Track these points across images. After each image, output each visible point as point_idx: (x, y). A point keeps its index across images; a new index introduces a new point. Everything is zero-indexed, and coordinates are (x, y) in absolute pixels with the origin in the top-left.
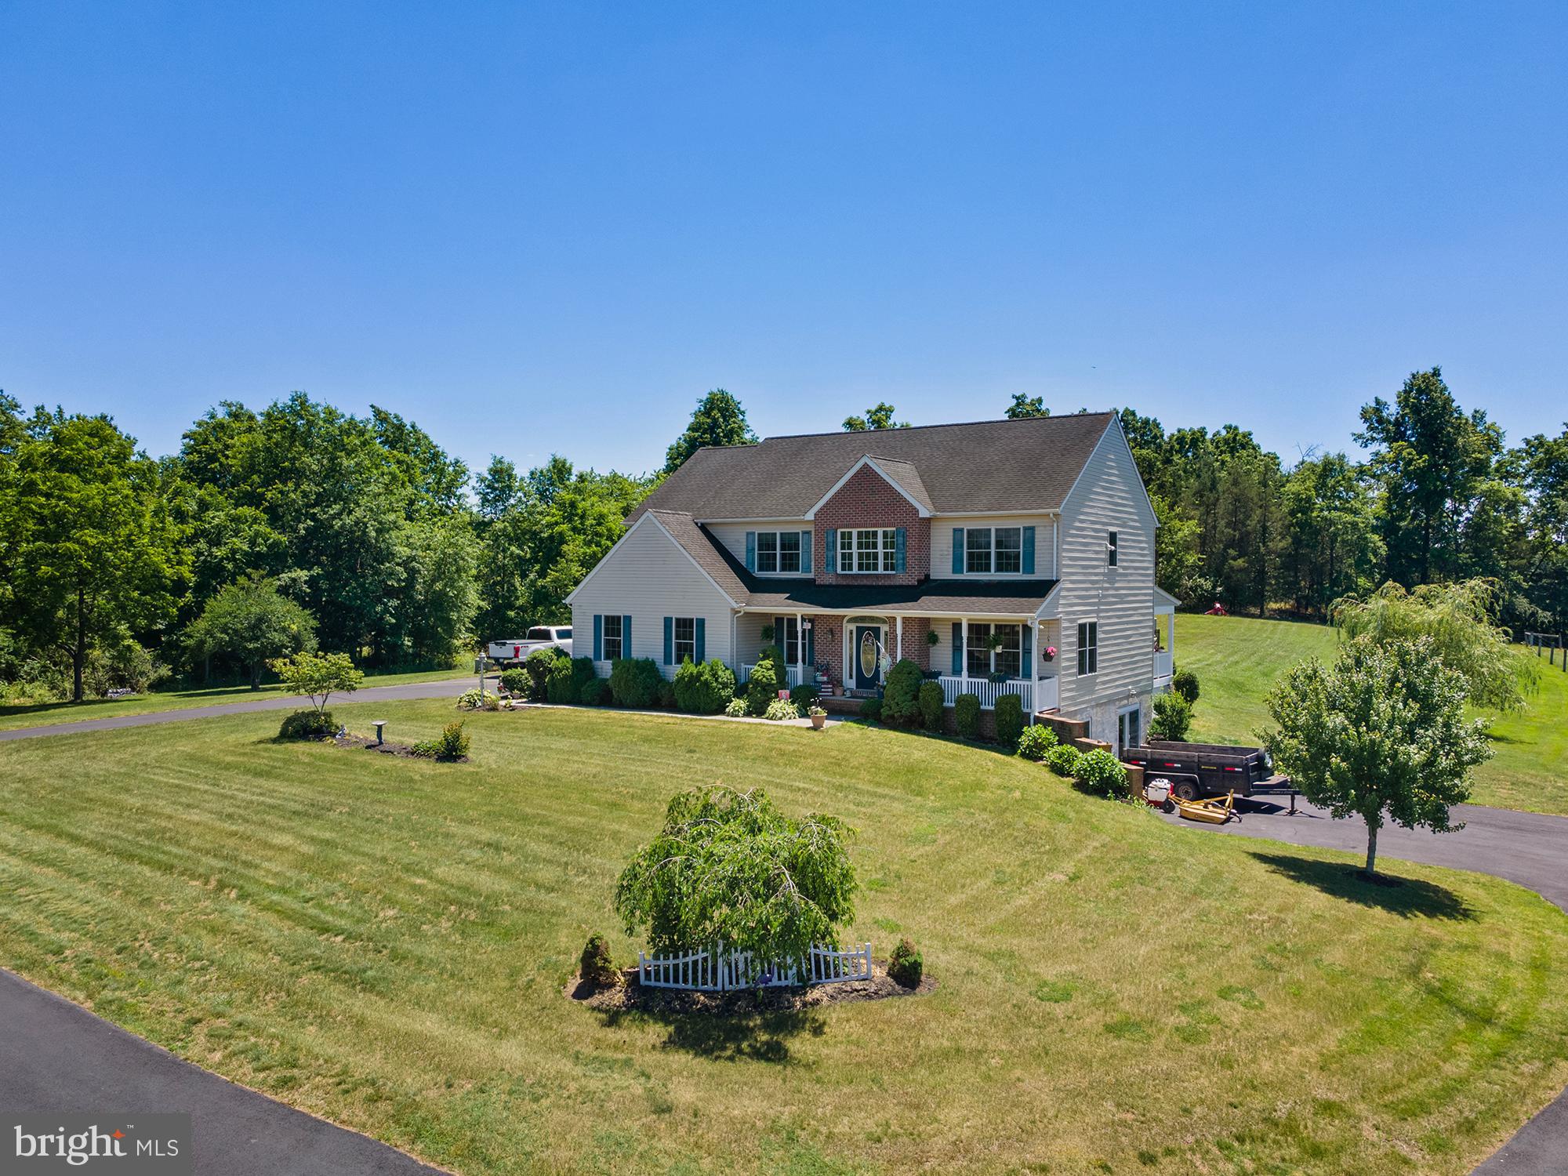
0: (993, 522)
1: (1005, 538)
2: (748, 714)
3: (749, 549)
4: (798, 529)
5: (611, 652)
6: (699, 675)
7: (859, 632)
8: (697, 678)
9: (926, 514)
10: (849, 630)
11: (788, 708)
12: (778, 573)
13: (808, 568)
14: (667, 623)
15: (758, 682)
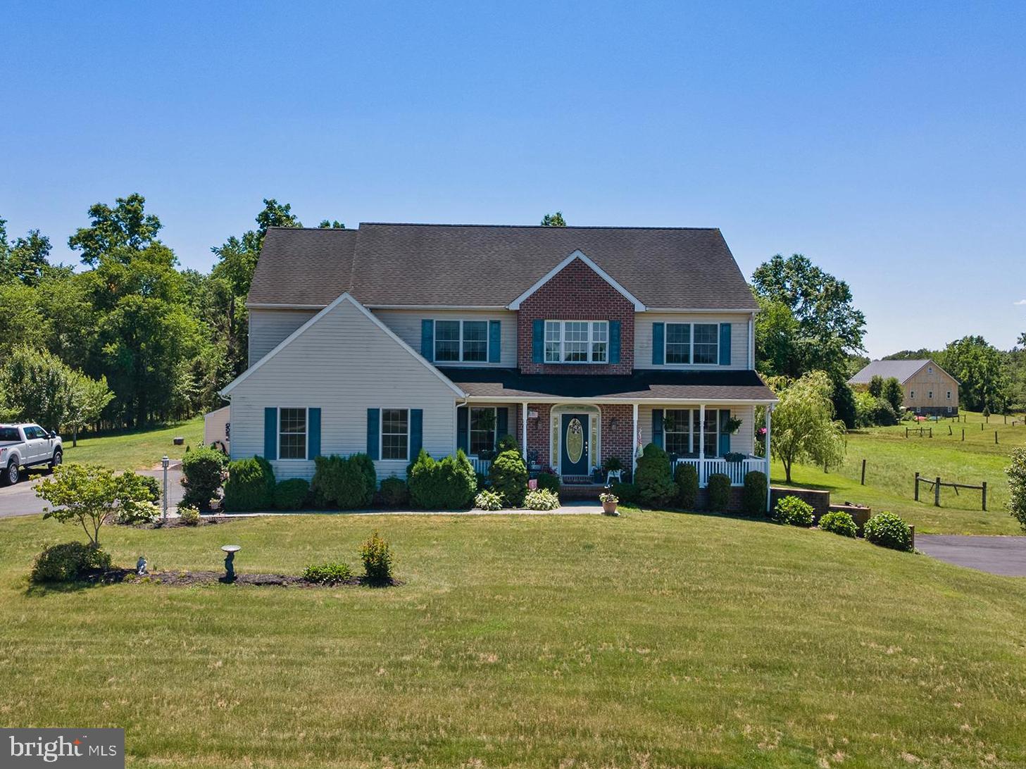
0: (693, 319)
2: (506, 506)
3: (426, 338)
4: (487, 319)
5: (293, 449)
6: (448, 469)
7: (566, 419)
8: (425, 473)
9: (639, 307)
10: (555, 418)
11: (549, 497)
12: (461, 363)
13: (496, 358)
14: (372, 414)
15: (509, 473)
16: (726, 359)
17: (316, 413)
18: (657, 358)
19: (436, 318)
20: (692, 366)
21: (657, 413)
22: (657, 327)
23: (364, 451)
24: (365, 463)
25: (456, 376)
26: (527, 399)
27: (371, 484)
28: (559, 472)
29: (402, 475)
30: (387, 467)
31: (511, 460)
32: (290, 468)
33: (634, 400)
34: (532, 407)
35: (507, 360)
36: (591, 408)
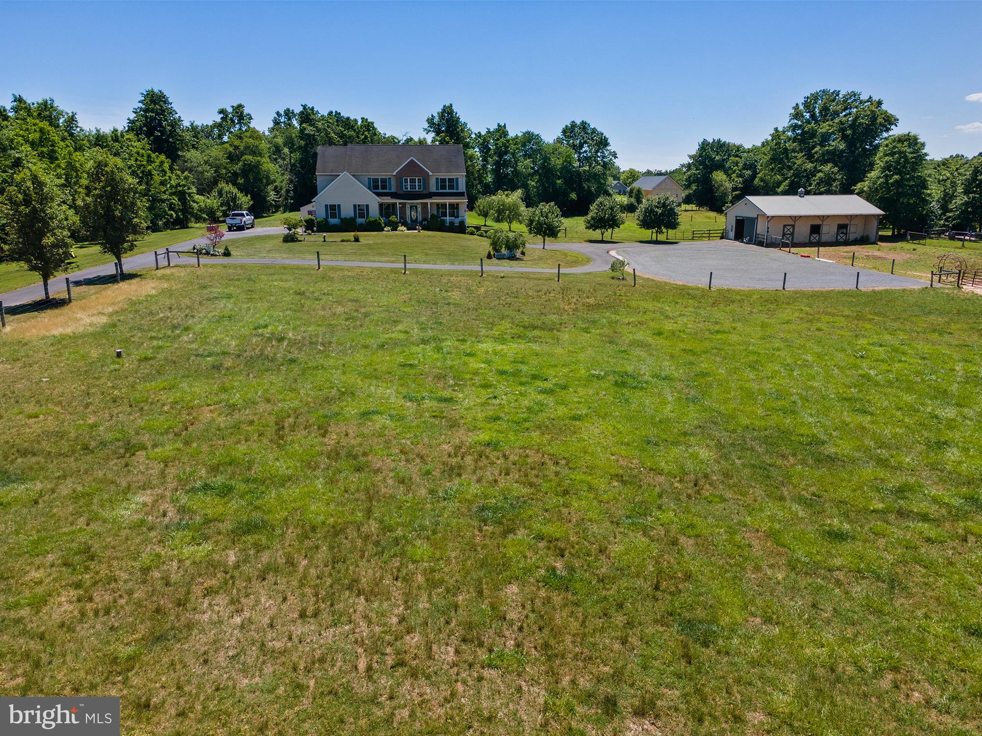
0: (447, 176)
1: (451, 180)
2: (393, 231)
3: (369, 183)
4: (387, 177)
5: (333, 216)
6: (376, 220)
7: (411, 207)
8: (370, 222)
9: (430, 174)
10: (408, 206)
11: (404, 228)
12: (380, 190)
13: (390, 189)
14: (355, 206)
15: (393, 222)
16: (457, 189)
17: (339, 206)
18: (437, 189)
19: (372, 177)
20: (447, 191)
21: (438, 204)
22: (437, 179)
23: (353, 215)
24: (353, 219)
25: (378, 194)
26: (398, 201)
27: (356, 225)
28: (409, 222)
29: (364, 222)
30: (360, 221)
31: (393, 218)
32: (333, 221)
33: (429, 201)
34: (400, 203)
35: (393, 190)
36: (417, 203)
